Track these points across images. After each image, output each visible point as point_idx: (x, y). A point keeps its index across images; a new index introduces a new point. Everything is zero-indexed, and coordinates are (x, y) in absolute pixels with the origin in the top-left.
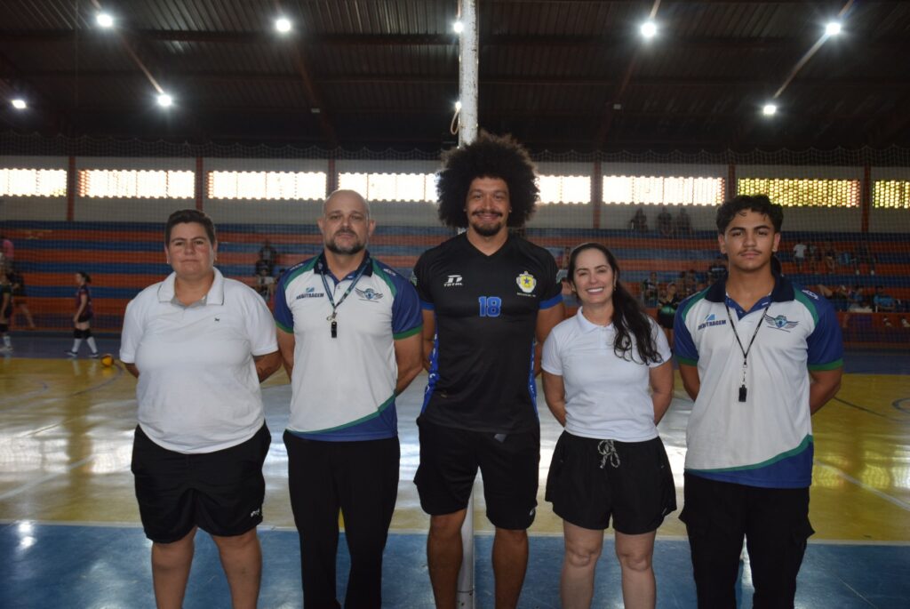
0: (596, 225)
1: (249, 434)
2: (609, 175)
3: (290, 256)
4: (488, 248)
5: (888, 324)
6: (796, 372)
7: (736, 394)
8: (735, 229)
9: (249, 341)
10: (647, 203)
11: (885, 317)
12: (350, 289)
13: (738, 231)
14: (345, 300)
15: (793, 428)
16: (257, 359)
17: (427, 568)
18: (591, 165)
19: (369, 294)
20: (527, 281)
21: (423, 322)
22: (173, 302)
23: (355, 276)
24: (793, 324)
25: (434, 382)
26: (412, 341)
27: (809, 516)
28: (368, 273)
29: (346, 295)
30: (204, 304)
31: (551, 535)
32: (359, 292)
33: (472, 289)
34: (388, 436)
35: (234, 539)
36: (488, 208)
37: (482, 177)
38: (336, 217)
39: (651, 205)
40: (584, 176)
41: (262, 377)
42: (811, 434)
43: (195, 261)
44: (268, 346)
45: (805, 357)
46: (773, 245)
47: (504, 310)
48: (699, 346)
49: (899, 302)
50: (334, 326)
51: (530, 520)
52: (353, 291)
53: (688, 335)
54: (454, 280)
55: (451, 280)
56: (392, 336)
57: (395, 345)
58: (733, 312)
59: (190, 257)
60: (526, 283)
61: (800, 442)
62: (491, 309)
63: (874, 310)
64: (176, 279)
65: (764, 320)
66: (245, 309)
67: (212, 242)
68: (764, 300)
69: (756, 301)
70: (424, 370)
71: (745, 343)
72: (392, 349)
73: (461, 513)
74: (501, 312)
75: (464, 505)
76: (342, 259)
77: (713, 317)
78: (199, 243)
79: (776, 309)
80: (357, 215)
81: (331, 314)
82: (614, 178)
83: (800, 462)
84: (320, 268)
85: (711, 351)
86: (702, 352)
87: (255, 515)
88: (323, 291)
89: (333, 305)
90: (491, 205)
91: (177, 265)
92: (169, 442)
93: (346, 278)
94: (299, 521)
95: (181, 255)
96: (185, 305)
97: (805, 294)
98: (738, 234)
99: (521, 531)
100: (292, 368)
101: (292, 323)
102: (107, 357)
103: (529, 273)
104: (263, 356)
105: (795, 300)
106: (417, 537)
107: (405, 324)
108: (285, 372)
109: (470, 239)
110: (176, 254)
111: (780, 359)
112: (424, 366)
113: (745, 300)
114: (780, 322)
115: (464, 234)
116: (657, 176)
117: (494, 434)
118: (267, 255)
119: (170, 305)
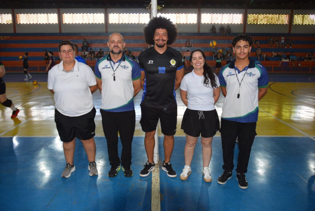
0: (199, 31)
1: (89, 110)
2: (203, 13)
3: (93, 44)
4: (161, 51)
5: (294, 65)
6: (254, 89)
7: (237, 96)
8: (238, 46)
9: (87, 82)
10: (216, 23)
11: (293, 63)
12: (118, 66)
13: (239, 47)
14: (117, 69)
15: (253, 105)
16: (90, 87)
17: (144, 147)
18: (197, 10)
19: (125, 67)
20: (173, 62)
21: (141, 75)
22: (63, 70)
23: (120, 61)
24: (254, 75)
25: (145, 93)
26: (138, 81)
27: (256, 130)
28: (124, 60)
29: (117, 67)
30: (73, 71)
31: (181, 136)
32: (121, 66)
33: (156, 65)
34: (132, 110)
35: (87, 141)
36: (161, 39)
37: (159, 28)
38: (113, 42)
39: (218, 24)
40: (195, 14)
41: (92, 92)
42: (258, 106)
43: (69, 57)
44: (94, 83)
45: (257, 84)
46: (249, 50)
47: (166, 71)
48: (227, 82)
49: (298, 58)
50: (114, 77)
51: (174, 133)
52: (120, 66)
53: (223, 78)
54: (151, 62)
55: (150, 62)
56: (132, 80)
57: (133, 82)
58: (237, 71)
59: (67, 56)
60: (173, 63)
61: (255, 109)
62: (162, 71)
63: (290, 61)
64: (63, 63)
65: (246, 74)
66: (86, 72)
67: (74, 51)
68: (246, 67)
69: (244, 68)
70: (142, 89)
71: (240, 81)
72: (132, 84)
73: (154, 131)
74: (165, 72)
75: (155, 129)
76: (116, 56)
77: (231, 73)
78: (70, 51)
79: (249, 70)
80: (120, 41)
81: (113, 73)
82: (205, 14)
83: (255, 115)
84: (109, 59)
85: (230, 83)
86: (228, 83)
87: (93, 134)
88: (110, 66)
89: (114, 71)
90: (162, 38)
91: (64, 59)
92: (66, 114)
93: (117, 62)
94: (105, 135)
95: (64, 56)
96: (67, 71)
97: (258, 65)
98: (239, 48)
99: (172, 136)
100: (101, 90)
101: (101, 76)
102: (35, 81)
103: (174, 59)
104: (92, 86)
105: (255, 68)
106: (141, 138)
107: (136, 76)
108: (99, 91)
109: (155, 49)
110: (63, 55)
111: (250, 85)
112: (142, 88)
113: (240, 68)
114: (250, 74)
115: (153, 47)
116: (220, 14)
117: (164, 108)
118: (85, 44)
119: (62, 71)
